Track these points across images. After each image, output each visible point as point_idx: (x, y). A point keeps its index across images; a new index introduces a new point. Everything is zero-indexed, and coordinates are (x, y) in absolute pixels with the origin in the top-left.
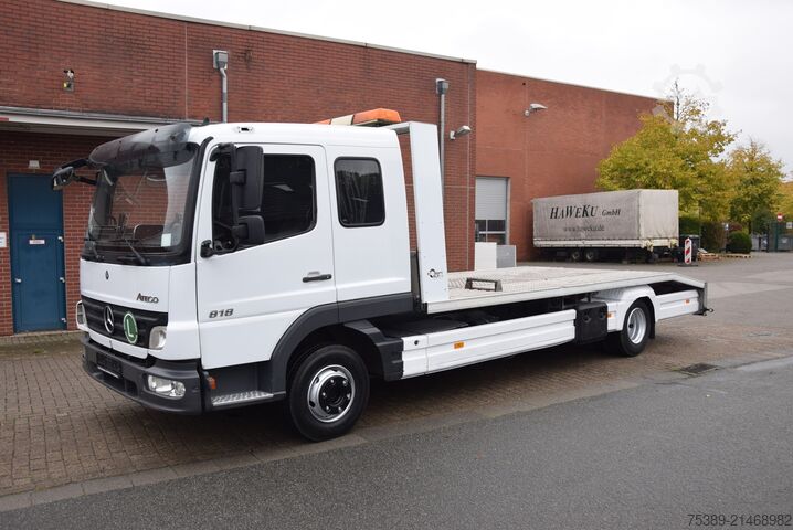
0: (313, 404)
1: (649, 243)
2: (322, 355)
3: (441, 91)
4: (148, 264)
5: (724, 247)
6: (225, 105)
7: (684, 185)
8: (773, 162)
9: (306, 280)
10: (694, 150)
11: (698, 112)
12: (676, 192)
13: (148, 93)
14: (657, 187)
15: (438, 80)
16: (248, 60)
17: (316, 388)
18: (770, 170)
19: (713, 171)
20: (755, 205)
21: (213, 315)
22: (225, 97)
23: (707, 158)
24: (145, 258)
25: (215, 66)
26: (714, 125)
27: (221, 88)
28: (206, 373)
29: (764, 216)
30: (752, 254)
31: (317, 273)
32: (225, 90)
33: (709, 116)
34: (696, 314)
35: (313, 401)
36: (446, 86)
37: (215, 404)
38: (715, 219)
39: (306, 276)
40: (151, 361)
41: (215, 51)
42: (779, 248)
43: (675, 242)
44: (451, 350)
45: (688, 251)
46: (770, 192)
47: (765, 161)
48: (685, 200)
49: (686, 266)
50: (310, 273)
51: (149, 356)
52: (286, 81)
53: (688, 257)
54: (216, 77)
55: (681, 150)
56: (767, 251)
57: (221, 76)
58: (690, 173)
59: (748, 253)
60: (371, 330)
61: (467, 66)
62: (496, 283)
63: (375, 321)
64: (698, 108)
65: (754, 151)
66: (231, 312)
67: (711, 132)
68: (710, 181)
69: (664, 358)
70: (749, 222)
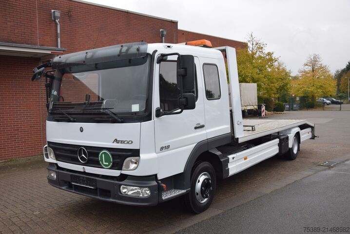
0: (197, 194)
1: (246, 108)
2: (201, 167)
3: (163, 35)
4: (122, 122)
5: (273, 109)
6: (59, 40)
7: (258, 81)
8: (287, 71)
9: (196, 128)
10: (261, 65)
11: (262, 48)
12: (256, 84)
13: (16, 31)
14: (246, 82)
15: (161, 30)
16: (70, 16)
17: (199, 185)
18: (286, 74)
19: (270, 75)
20: (281, 90)
21: (162, 149)
22: (59, 36)
23: (266, 69)
24: (121, 119)
25: (53, 19)
26: (269, 54)
27: (57, 30)
28: (160, 182)
29: (285, 95)
30: (285, 112)
31: (199, 124)
32: (59, 32)
33: (266, 50)
34: (311, 139)
35: (198, 192)
36: (165, 33)
37: (163, 198)
38: (270, 96)
39: (195, 126)
40: (123, 177)
41: (53, 11)
42: (294, 109)
43: (256, 107)
44: (244, 161)
45: (263, 111)
46: (287, 84)
47: (284, 70)
48: (259, 88)
49: (262, 118)
50: (197, 124)
51: (121, 174)
52: (89, 28)
53: (263, 114)
54: (54, 24)
55: (256, 65)
56: (289, 110)
57: (56, 24)
58: (261, 75)
59: (283, 111)
60: (218, 153)
61: (174, 24)
62: (252, 127)
63: (219, 148)
64: (261, 46)
65: (279, 66)
66: (169, 147)
67: (267, 57)
68: (269, 79)
69: (308, 160)
70: (279, 98)
